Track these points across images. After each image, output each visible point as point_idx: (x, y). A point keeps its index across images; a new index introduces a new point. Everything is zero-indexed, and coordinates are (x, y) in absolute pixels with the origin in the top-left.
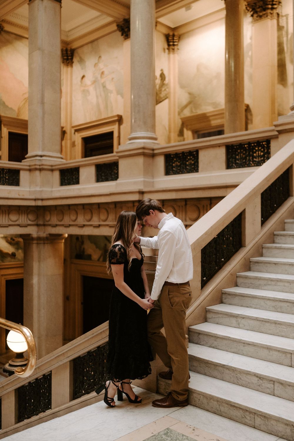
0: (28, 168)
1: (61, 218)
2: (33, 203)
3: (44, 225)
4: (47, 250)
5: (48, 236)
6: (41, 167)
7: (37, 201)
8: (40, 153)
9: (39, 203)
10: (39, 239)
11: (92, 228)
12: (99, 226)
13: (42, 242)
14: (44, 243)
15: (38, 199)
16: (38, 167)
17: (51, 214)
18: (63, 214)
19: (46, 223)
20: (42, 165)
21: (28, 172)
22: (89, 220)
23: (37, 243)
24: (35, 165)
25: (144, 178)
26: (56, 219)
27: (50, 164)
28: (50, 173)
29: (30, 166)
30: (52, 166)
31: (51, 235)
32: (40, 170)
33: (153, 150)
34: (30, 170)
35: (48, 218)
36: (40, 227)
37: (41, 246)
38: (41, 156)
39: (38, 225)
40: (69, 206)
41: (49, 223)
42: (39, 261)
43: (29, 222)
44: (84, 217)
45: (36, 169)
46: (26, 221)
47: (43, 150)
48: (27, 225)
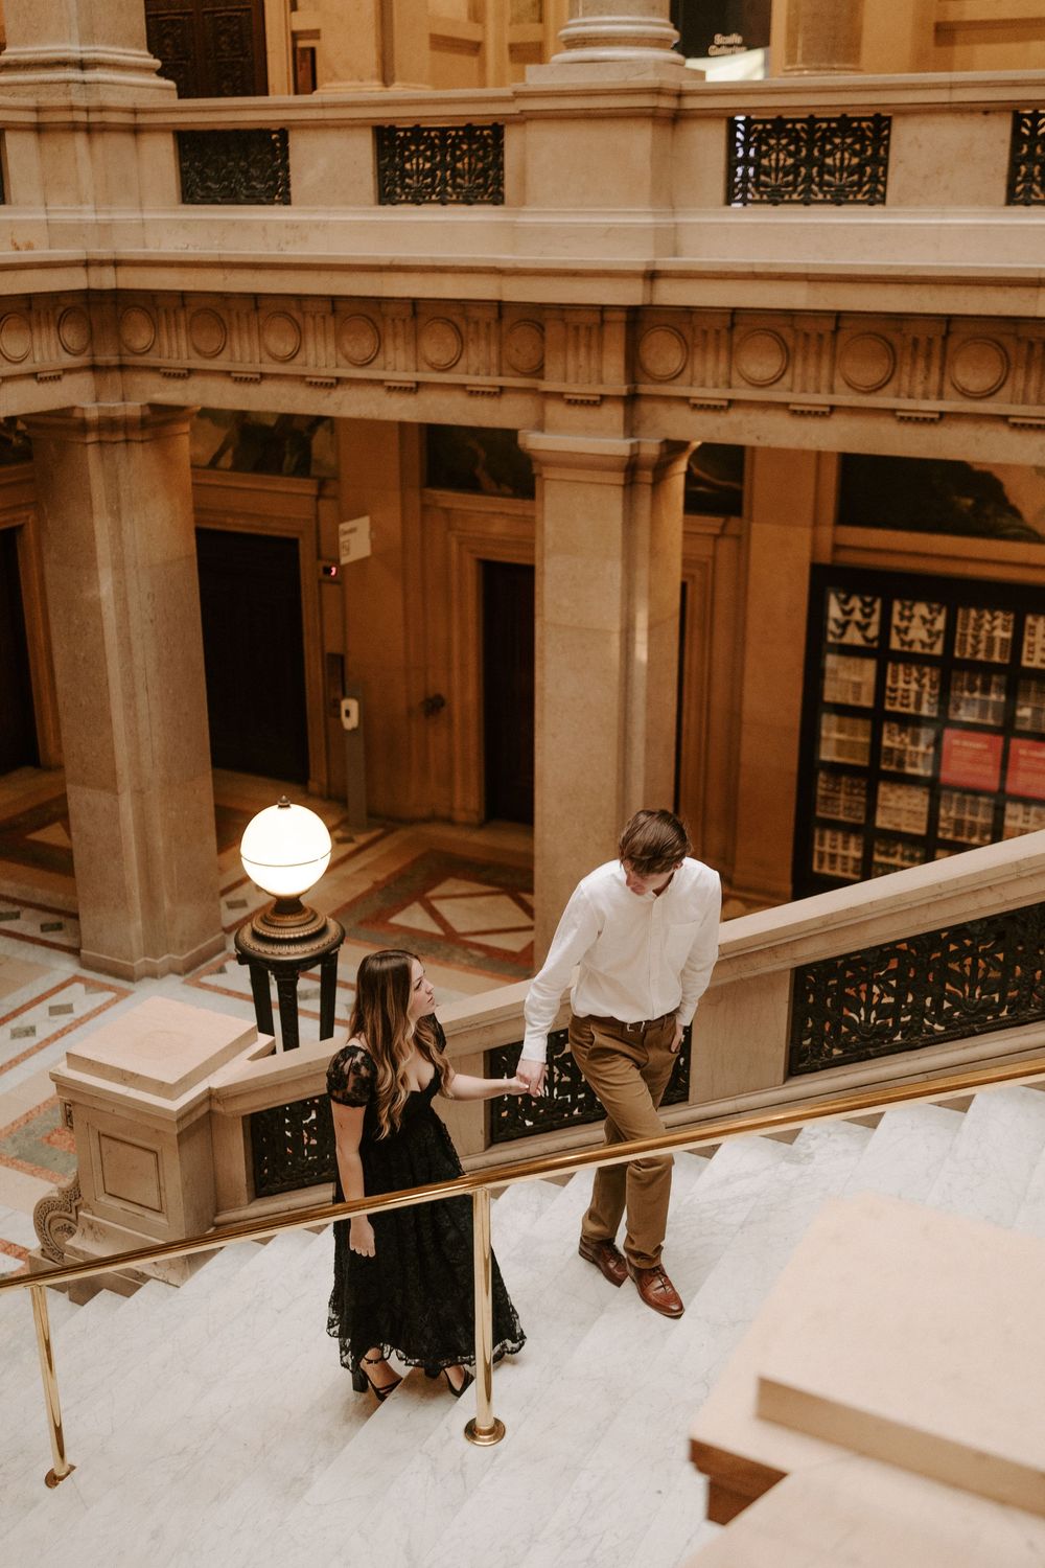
0: (31, 118)
1: (215, 346)
2: (77, 281)
3: (122, 368)
4: (137, 465)
5: (147, 412)
6: (95, 118)
7: (93, 271)
8: (74, 50)
9: (107, 280)
10: (110, 425)
11: (378, 393)
12: (417, 387)
13: (121, 437)
14: (127, 441)
15: (102, 263)
16: (81, 117)
17: (155, 327)
18: (225, 330)
19: (130, 360)
20: (102, 109)
21: (30, 139)
22: (367, 363)
23: (100, 442)
24: (71, 108)
25: (654, 214)
26: (183, 344)
27: (127, 102)
28: (126, 141)
29: (38, 110)
30: (135, 111)
31: (156, 408)
32: (90, 130)
33: (680, 95)
34: (39, 129)
35: (141, 339)
36: (109, 377)
37: (119, 453)
38: (82, 65)
39: (94, 368)
40: (256, 299)
41: (151, 359)
42: (116, 514)
43: (68, 360)
44: (338, 345)
45: (73, 128)
46: (54, 357)
47: (88, 35)
48: (61, 373)
